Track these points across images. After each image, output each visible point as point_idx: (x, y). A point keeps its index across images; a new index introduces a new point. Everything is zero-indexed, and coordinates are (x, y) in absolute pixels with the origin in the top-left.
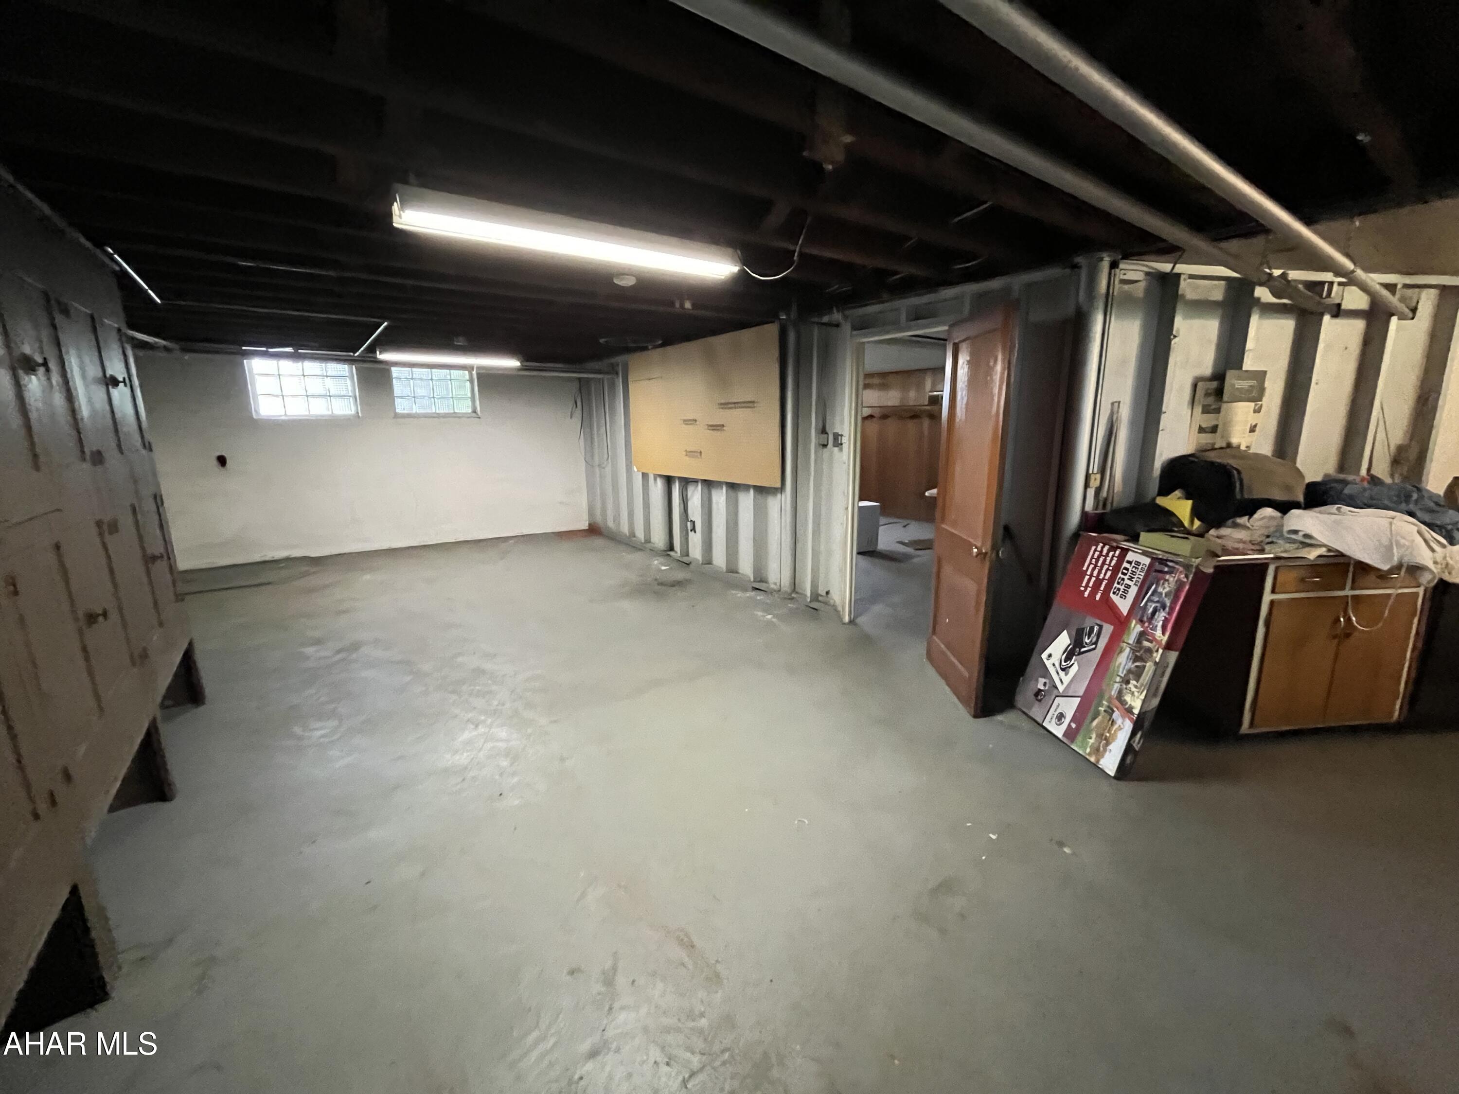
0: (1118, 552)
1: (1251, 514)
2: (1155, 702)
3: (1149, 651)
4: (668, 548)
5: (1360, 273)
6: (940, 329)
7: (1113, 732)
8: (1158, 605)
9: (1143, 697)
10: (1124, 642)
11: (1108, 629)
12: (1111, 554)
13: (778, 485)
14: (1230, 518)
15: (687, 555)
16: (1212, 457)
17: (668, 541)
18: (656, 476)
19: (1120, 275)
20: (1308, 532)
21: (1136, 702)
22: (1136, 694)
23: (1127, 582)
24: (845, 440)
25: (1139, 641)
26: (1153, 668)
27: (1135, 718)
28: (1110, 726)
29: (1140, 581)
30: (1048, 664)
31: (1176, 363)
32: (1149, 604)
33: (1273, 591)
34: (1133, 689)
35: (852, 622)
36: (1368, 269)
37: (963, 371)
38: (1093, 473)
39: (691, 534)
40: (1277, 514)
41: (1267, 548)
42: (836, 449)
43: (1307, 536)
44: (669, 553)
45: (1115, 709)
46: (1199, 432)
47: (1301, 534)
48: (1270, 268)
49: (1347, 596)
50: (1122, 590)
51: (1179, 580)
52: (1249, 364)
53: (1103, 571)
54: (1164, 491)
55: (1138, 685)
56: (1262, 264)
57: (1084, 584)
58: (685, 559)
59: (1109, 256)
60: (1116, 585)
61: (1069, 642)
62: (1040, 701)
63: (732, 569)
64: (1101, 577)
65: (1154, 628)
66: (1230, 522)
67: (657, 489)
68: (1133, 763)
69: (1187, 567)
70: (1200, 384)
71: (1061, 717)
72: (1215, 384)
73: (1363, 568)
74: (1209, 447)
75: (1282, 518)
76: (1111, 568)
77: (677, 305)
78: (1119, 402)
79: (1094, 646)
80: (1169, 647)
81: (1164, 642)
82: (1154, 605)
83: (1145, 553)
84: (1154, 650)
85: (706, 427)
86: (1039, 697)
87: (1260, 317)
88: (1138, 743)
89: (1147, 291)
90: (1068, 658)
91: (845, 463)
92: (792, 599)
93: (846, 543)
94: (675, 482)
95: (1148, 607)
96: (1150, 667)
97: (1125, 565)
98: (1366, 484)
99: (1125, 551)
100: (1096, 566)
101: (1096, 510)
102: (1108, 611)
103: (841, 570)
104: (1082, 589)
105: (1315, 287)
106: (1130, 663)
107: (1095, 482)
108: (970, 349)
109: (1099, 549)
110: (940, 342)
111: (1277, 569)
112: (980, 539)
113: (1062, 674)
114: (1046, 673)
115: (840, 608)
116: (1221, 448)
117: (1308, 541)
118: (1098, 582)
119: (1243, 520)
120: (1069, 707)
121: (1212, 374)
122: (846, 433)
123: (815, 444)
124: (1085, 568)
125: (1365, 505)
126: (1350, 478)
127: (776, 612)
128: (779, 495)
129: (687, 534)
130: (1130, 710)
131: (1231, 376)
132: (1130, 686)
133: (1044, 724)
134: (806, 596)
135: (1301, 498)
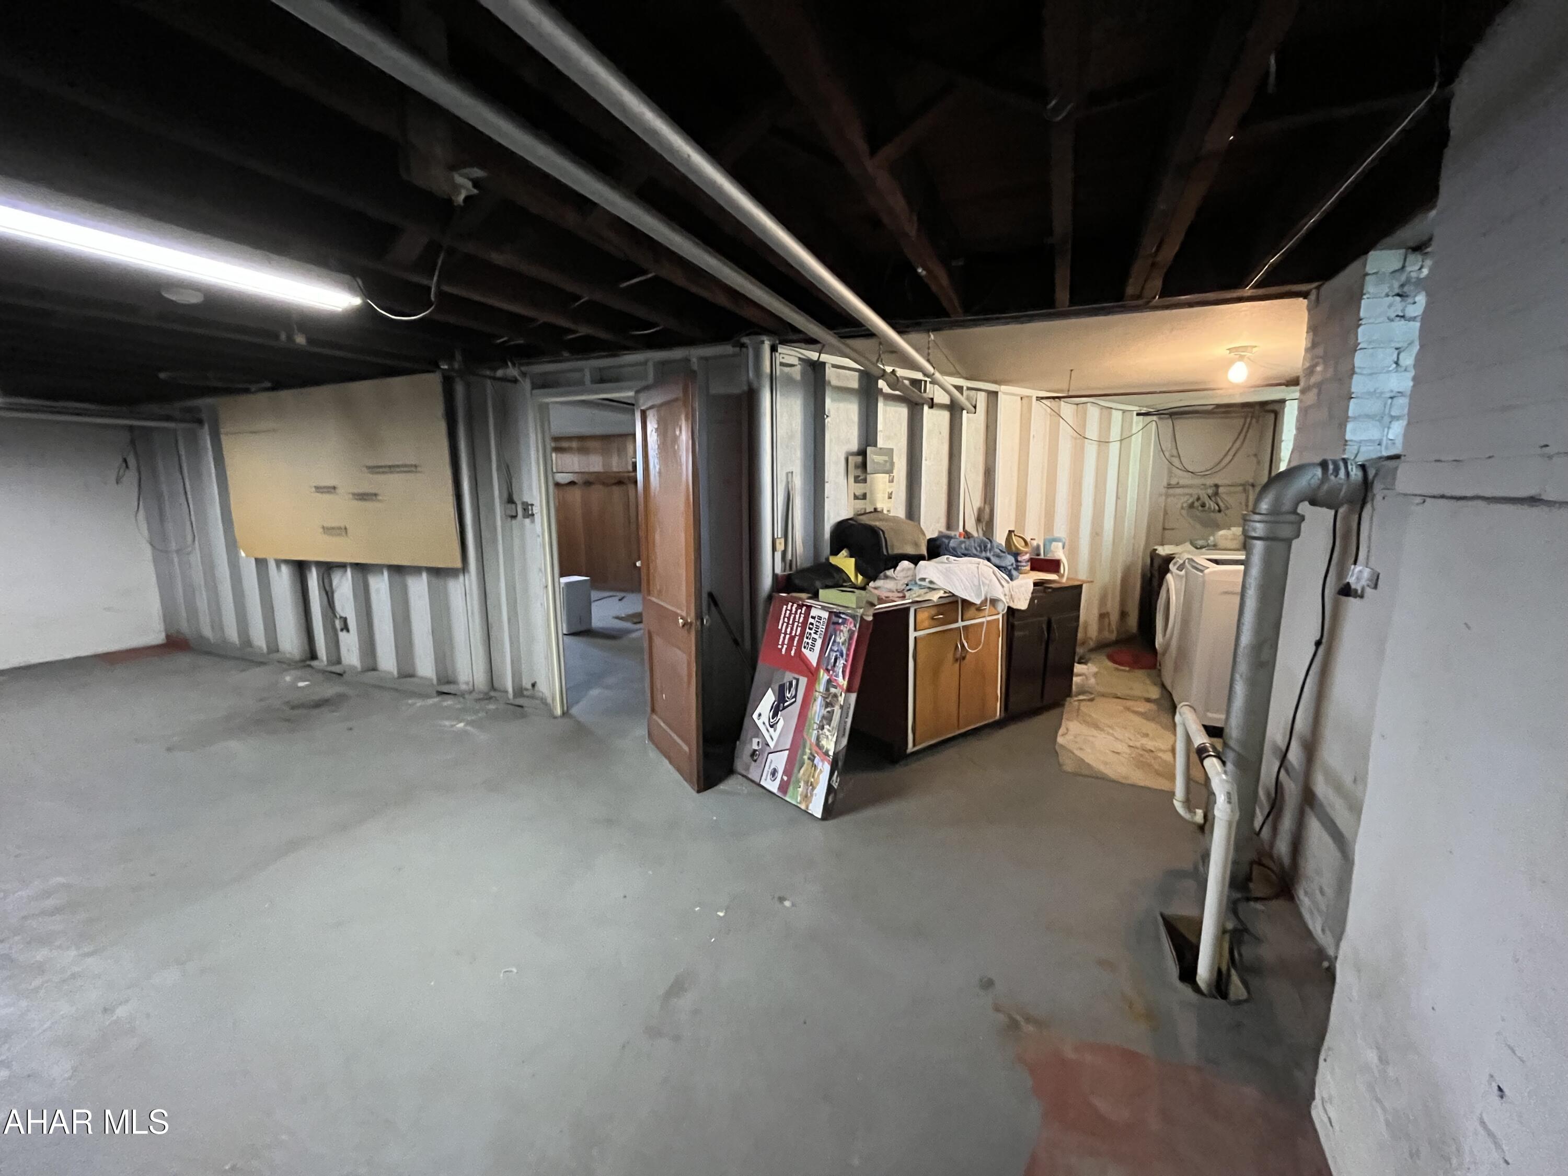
0: (804, 608)
1: (895, 567)
2: (844, 741)
3: (835, 696)
4: (309, 655)
5: (938, 375)
6: (627, 394)
7: (816, 776)
8: (838, 653)
9: (834, 739)
10: (816, 691)
11: (803, 681)
12: (799, 611)
13: (459, 565)
14: (881, 573)
15: (339, 662)
16: (865, 520)
17: (307, 647)
18: (279, 562)
19: (779, 358)
20: (933, 580)
21: (830, 745)
22: (830, 737)
23: (814, 636)
24: (536, 510)
25: (827, 689)
26: (840, 711)
27: (831, 760)
28: (813, 771)
29: (823, 634)
30: (759, 723)
31: (831, 440)
32: (831, 654)
33: (915, 630)
34: (828, 733)
35: (565, 714)
36: (943, 373)
37: (653, 438)
38: (777, 538)
39: (342, 635)
40: (912, 566)
41: (907, 594)
42: (527, 521)
43: (931, 582)
44: (308, 663)
45: (816, 755)
46: (854, 499)
47: (927, 580)
48: (883, 365)
49: (959, 628)
50: (810, 644)
51: (850, 630)
52: (881, 443)
53: (795, 628)
54: (835, 552)
55: (830, 729)
56: (877, 361)
57: (780, 643)
58: (337, 669)
59: (769, 340)
60: (805, 639)
61: (774, 699)
62: (755, 761)
63: (407, 673)
64: (793, 634)
65: (837, 676)
66: (882, 575)
67: (282, 581)
68: (833, 802)
69: (854, 617)
70: (850, 458)
71: (774, 772)
72: (859, 459)
73: (966, 603)
74: (863, 512)
75: (915, 568)
76: (800, 625)
77: (283, 337)
78: (792, 472)
79: (794, 699)
80: (849, 690)
81: (845, 687)
82: (835, 654)
83: (823, 608)
84: (839, 695)
85: (351, 496)
86: (755, 758)
87: (885, 405)
88: (836, 782)
89: (803, 374)
90: (775, 715)
91: (539, 536)
92: (491, 698)
93: (549, 626)
94: (310, 570)
95: (831, 657)
96: (837, 709)
97: (811, 620)
98: (962, 539)
99: (809, 608)
100: (788, 623)
101: (785, 571)
102: (800, 664)
103: (547, 658)
104: (780, 647)
105: (915, 383)
106: (823, 711)
107: (780, 547)
108: (656, 417)
109: (789, 608)
110: (628, 407)
111: (915, 611)
112: (685, 609)
113: (771, 730)
114: (757, 732)
115: (549, 700)
116: (871, 512)
117: (932, 586)
118: (792, 639)
119: (890, 572)
120: (779, 761)
121: (858, 450)
122: (536, 502)
123: (501, 517)
124: (780, 627)
125: (963, 554)
126: (952, 533)
127: (469, 718)
128: (461, 578)
129: (336, 636)
130: (826, 753)
131: (869, 449)
132: (825, 730)
133: (762, 783)
134: (507, 692)
135: (924, 551)
